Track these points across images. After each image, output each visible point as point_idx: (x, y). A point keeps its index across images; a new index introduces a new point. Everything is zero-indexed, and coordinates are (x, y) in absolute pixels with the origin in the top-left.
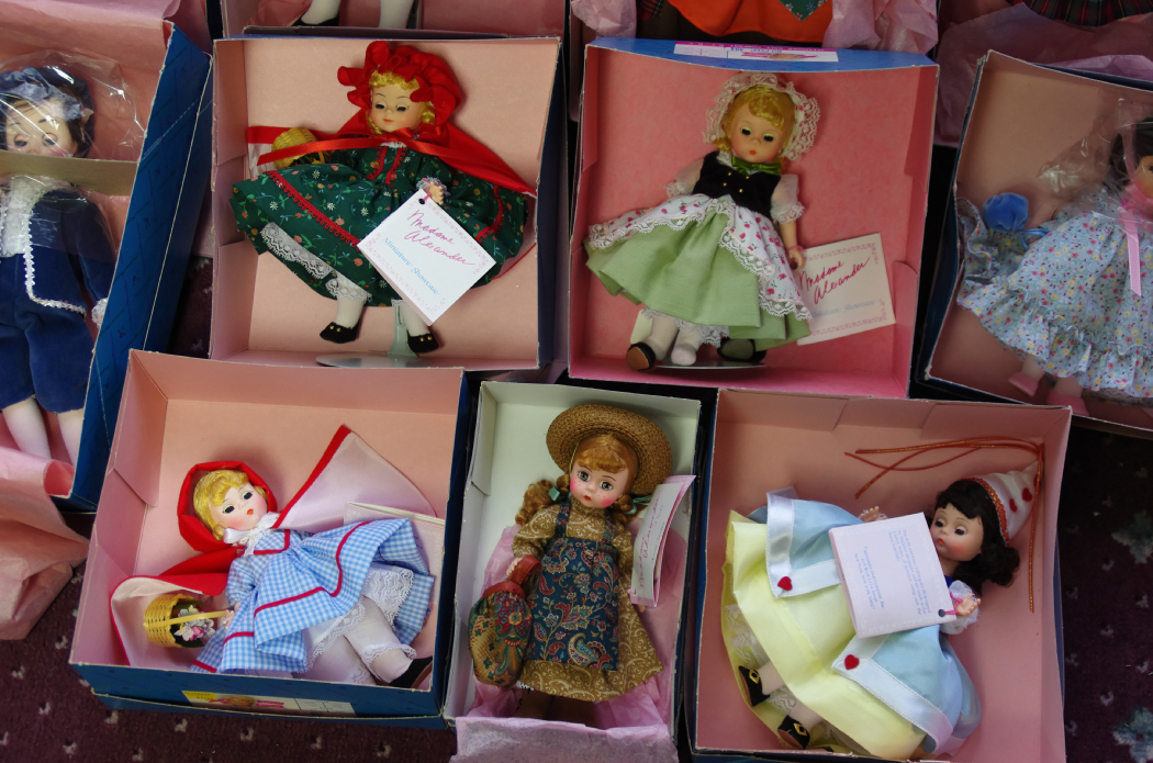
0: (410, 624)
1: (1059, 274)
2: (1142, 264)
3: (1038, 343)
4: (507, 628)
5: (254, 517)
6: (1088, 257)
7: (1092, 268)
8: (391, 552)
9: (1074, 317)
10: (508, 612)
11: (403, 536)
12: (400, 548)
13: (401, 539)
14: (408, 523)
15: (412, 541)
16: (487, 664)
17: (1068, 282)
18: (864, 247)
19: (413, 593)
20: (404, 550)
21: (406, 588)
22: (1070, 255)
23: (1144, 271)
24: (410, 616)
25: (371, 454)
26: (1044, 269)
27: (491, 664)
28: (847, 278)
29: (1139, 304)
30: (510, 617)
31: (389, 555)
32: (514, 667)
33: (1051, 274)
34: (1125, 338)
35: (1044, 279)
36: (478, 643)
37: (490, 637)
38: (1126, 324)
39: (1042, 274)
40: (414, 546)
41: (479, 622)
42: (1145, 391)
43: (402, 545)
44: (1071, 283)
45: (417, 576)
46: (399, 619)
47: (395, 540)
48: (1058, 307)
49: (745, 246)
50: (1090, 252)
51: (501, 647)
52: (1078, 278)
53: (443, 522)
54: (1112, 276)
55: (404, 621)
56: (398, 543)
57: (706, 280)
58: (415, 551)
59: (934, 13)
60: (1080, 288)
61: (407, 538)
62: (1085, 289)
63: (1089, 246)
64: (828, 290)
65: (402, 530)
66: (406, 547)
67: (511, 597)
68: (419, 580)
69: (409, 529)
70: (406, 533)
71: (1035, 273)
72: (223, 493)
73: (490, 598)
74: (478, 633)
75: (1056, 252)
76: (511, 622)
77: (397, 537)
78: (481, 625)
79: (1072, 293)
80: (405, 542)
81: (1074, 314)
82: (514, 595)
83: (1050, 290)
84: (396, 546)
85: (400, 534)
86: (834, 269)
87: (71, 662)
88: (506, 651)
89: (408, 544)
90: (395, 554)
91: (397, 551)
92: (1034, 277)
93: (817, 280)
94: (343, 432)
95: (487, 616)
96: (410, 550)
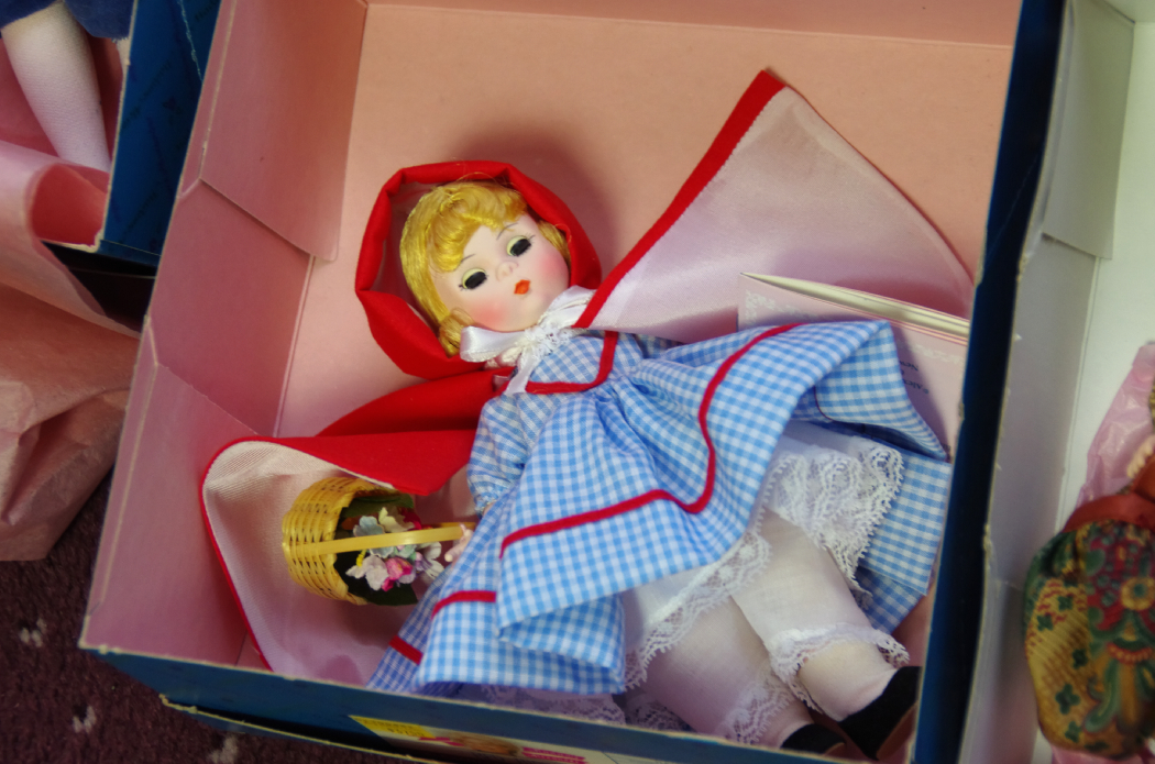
0: (901, 575)
4: (1116, 615)
5: (531, 301)
8: (844, 403)
10: (1119, 574)
11: (874, 365)
12: (865, 395)
13: (868, 373)
14: (886, 334)
15: (894, 377)
16: (1065, 701)
19: (904, 501)
20: (875, 401)
21: (885, 492)
24: (898, 556)
25: (827, 142)
27: (1075, 700)
30: (1125, 590)
31: (840, 407)
32: (1132, 714)
36: (1044, 649)
37: (1076, 635)
40: (899, 391)
41: (1048, 595)
43: (871, 387)
45: (915, 460)
46: (873, 562)
47: (853, 374)
51: (1099, 663)
53: (963, 326)
55: (886, 568)
56: (861, 381)
58: (902, 404)
61: (883, 371)
65: (872, 350)
66: (881, 393)
67: (1130, 536)
68: (920, 470)
69: (888, 347)
70: (880, 357)
72: (464, 239)
73: (1082, 533)
74: (1046, 622)
76: (1128, 603)
77: (860, 366)
78: (1053, 603)
80: (877, 380)
82: (1138, 529)
84: (855, 388)
85: (867, 358)
87: (83, 644)
88: (1111, 673)
89: (886, 386)
90: (854, 409)
91: (859, 402)
94: (765, 87)
95: (1071, 580)
96: (891, 399)
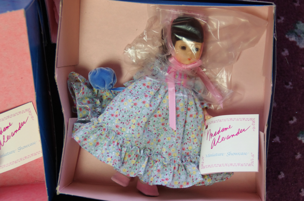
1: (126, 116)
2: (177, 109)
6: (142, 105)
7: (145, 112)
9: (136, 142)
17: (132, 121)
18: (23, 112)
22: (132, 104)
23: (179, 113)
26: (117, 113)
28: (16, 131)
29: (175, 133)
33: (121, 115)
34: (167, 153)
35: (117, 118)
38: (168, 144)
39: (116, 116)
42: (180, 184)
48: (126, 135)
50: (144, 102)
52: (137, 118)
54: (160, 116)
60: (138, 124)
62: (141, 125)
71: (112, 115)
75: (125, 102)
79: (133, 127)
81: (135, 140)
83: (121, 125)
86: (7, 127)
92: (112, 118)
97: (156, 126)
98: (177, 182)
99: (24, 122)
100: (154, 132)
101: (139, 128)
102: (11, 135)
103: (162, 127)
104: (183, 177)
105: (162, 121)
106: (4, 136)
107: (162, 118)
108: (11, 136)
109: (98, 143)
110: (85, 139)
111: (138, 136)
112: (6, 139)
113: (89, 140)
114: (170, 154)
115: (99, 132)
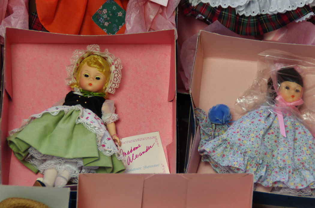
1: (246, 131)
2: (286, 126)
3: (239, 162)
7: (261, 127)
17: (251, 135)
18: (151, 138)
22: (250, 123)
26: (238, 130)
28: (144, 152)
29: (287, 145)
33: (242, 131)
34: (282, 160)
35: (239, 134)
38: (282, 153)
39: (238, 132)
42: (295, 185)
44: (252, 135)
48: (247, 146)
49: (89, 122)
50: (260, 120)
52: (255, 132)
54: (272, 133)
57: (70, 138)
59: (174, 23)
60: (257, 136)
62: (259, 136)
63: (259, 118)
64: (134, 158)
71: (234, 132)
75: (243, 122)
79: (253, 140)
81: (255, 149)
83: (242, 139)
86: (137, 148)
92: (234, 134)
93: (128, 153)
97: (270, 142)
98: (293, 183)
99: (151, 147)
100: (269, 147)
101: (258, 139)
102: (139, 154)
103: (274, 144)
104: (298, 180)
105: (275, 138)
106: (133, 154)
107: (274, 135)
108: (139, 156)
109: (224, 155)
110: (214, 151)
111: (257, 146)
112: (134, 157)
113: (217, 152)
114: (284, 161)
115: (224, 146)
